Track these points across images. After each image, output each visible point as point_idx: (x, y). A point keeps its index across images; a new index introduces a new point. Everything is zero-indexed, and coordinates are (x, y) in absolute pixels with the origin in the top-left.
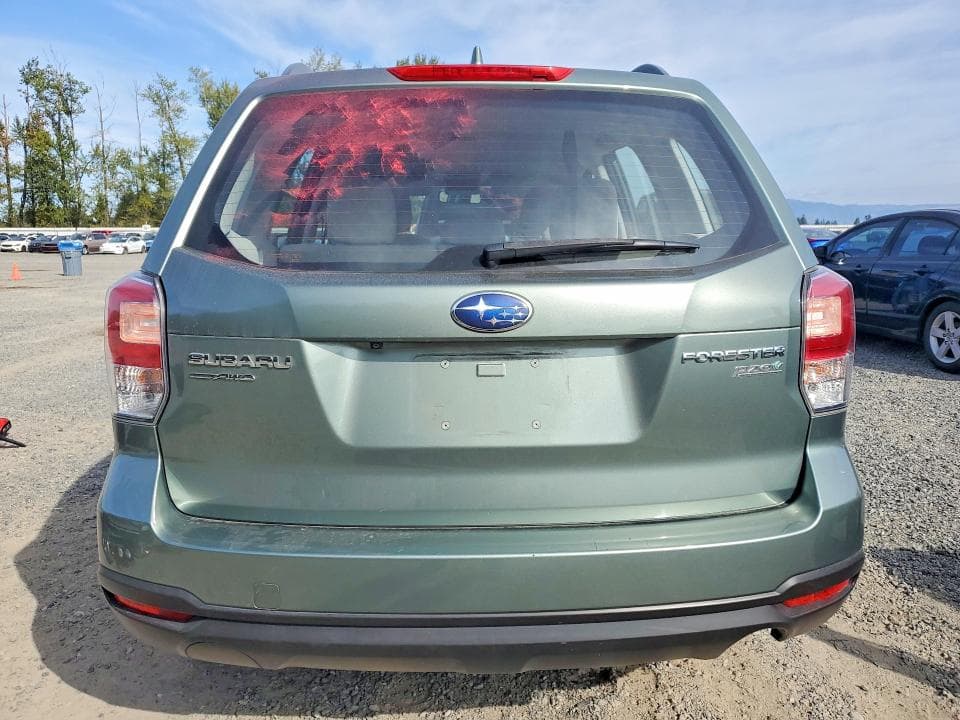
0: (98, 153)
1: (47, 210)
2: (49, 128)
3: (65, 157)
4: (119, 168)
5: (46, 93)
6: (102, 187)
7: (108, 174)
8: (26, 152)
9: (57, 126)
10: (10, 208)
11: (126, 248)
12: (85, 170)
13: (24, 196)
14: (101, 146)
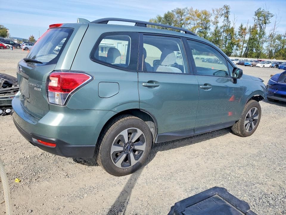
0: (271, 36)
1: (251, 53)
2: (258, 29)
3: (261, 37)
4: (277, 41)
5: (260, 18)
6: (269, 46)
7: (273, 42)
8: (250, 36)
9: (261, 27)
10: (242, 52)
11: (264, 66)
12: (265, 41)
13: (246, 49)
14: (272, 34)
